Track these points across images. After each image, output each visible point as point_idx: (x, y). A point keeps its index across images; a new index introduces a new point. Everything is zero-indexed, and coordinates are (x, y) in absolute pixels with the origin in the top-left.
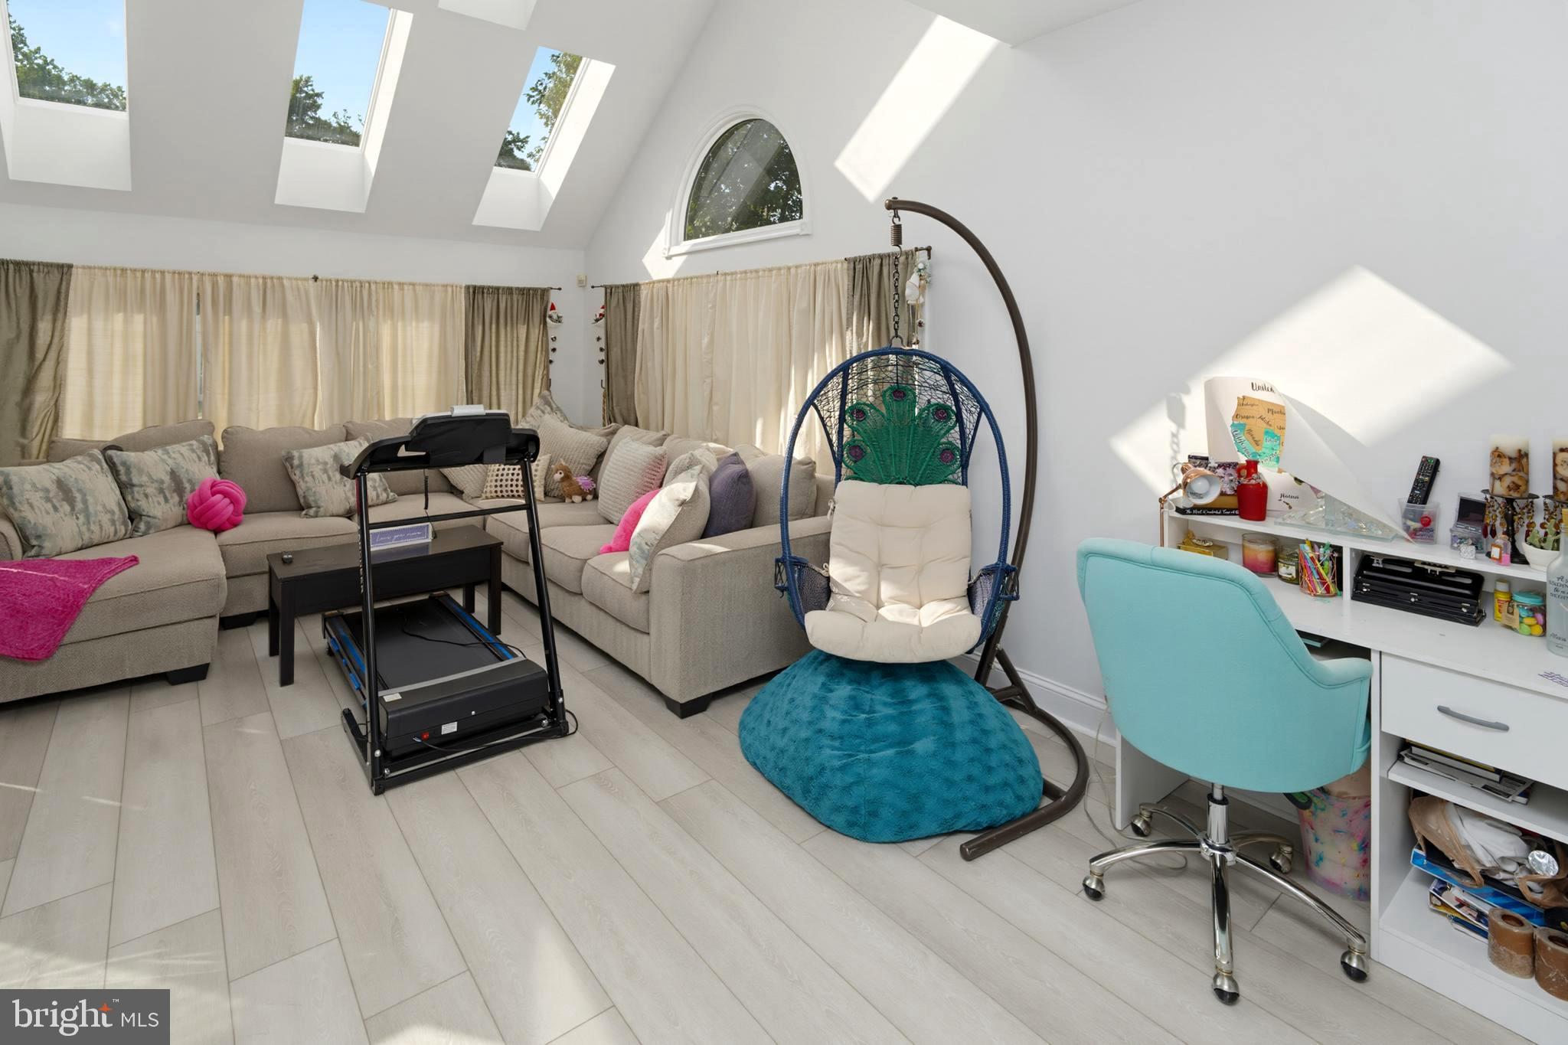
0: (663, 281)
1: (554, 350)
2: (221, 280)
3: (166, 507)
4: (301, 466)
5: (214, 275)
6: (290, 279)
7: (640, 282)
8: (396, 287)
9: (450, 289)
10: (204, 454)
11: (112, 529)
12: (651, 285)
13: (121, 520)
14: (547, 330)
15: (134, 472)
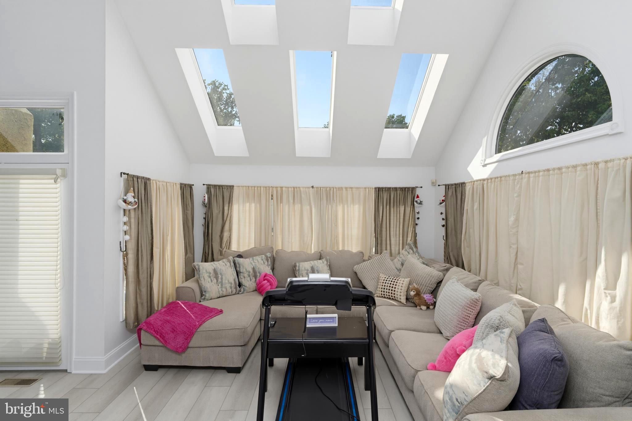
0: (480, 180)
1: (418, 218)
2: (279, 189)
3: (250, 283)
4: (299, 270)
5: (277, 187)
6: (303, 188)
7: (466, 182)
8: (344, 189)
9: (367, 190)
10: (266, 261)
11: (230, 290)
12: (473, 183)
13: (234, 287)
14: (414, 208)
15: (241, 267)
